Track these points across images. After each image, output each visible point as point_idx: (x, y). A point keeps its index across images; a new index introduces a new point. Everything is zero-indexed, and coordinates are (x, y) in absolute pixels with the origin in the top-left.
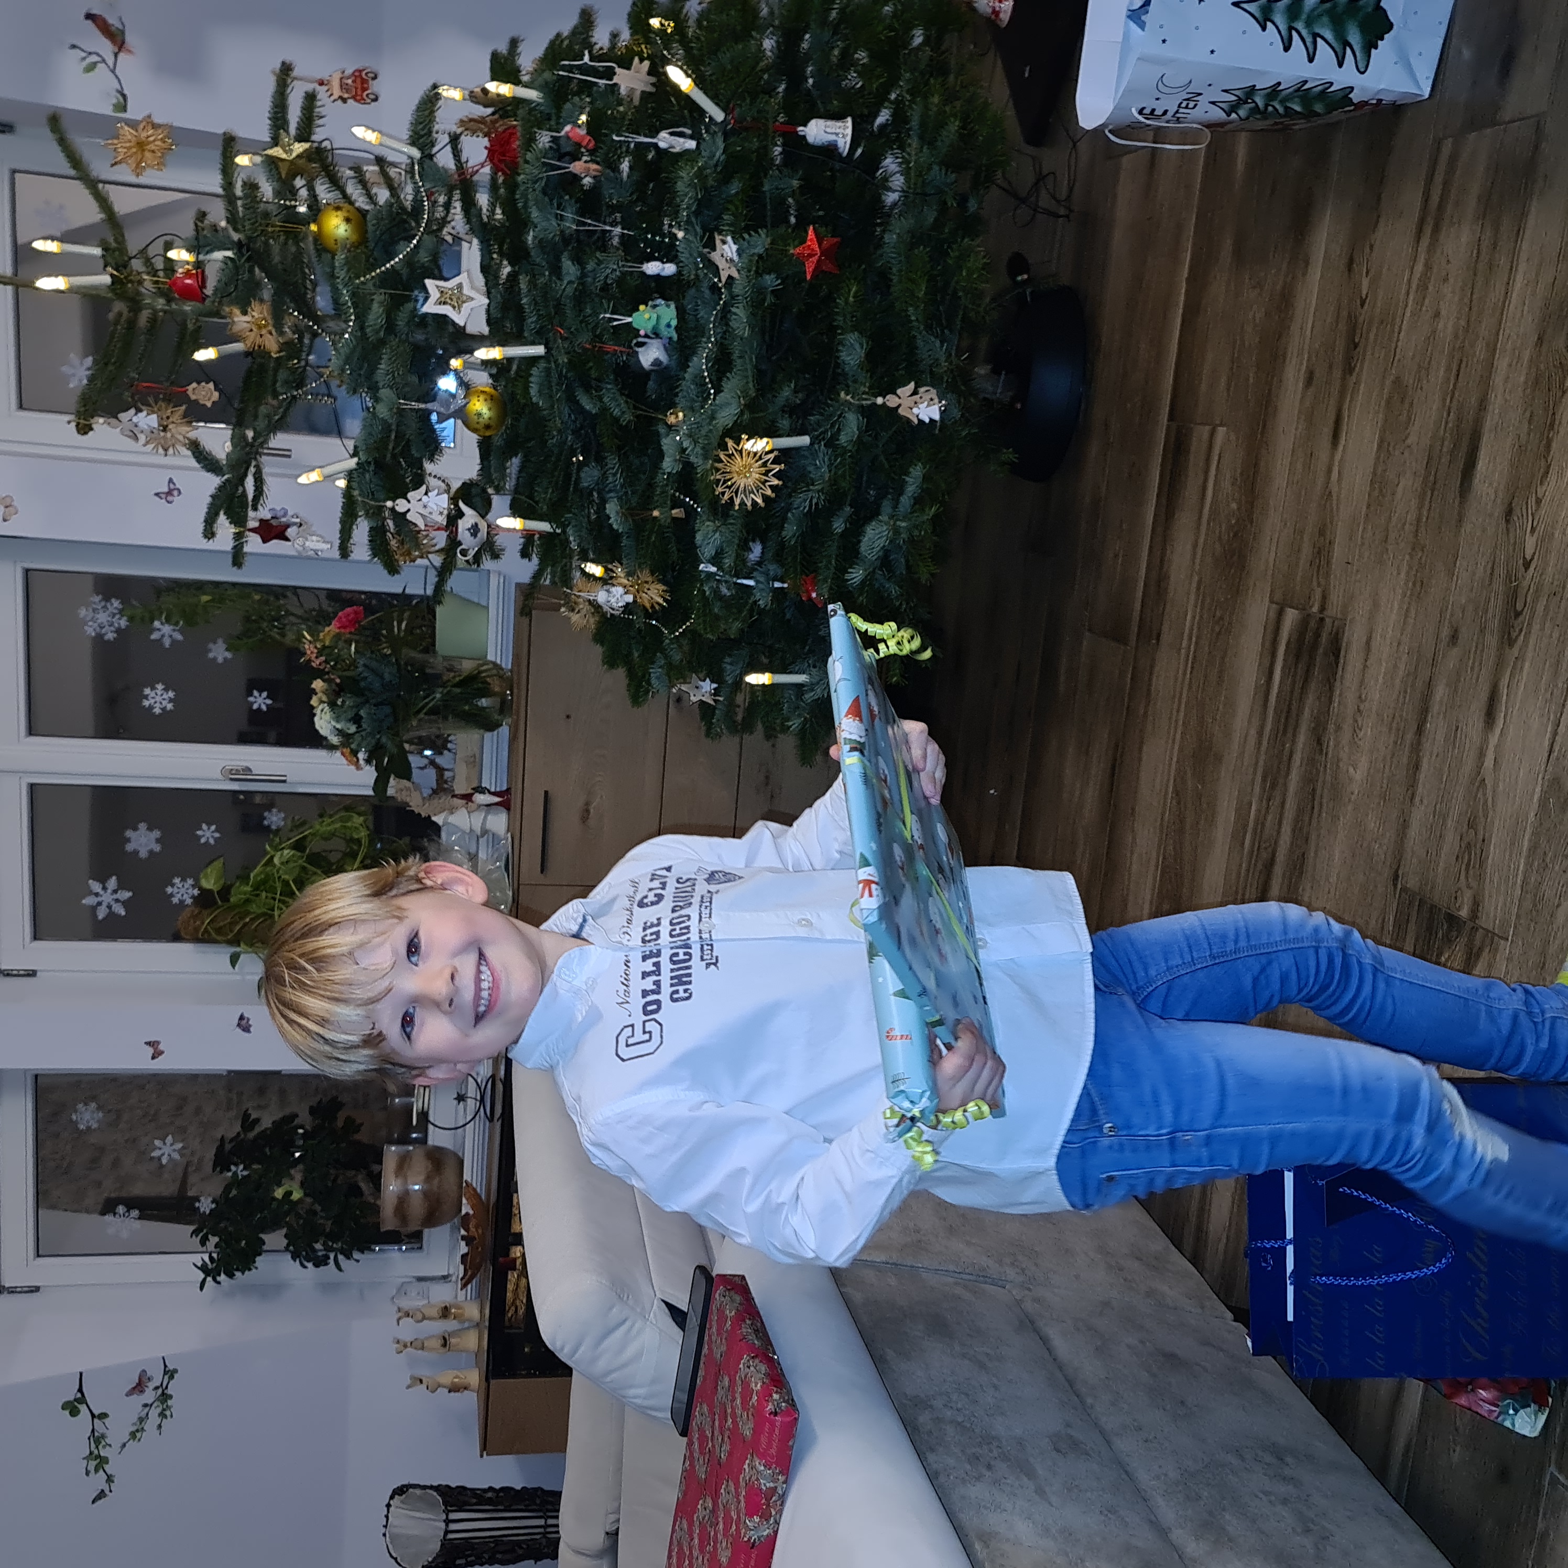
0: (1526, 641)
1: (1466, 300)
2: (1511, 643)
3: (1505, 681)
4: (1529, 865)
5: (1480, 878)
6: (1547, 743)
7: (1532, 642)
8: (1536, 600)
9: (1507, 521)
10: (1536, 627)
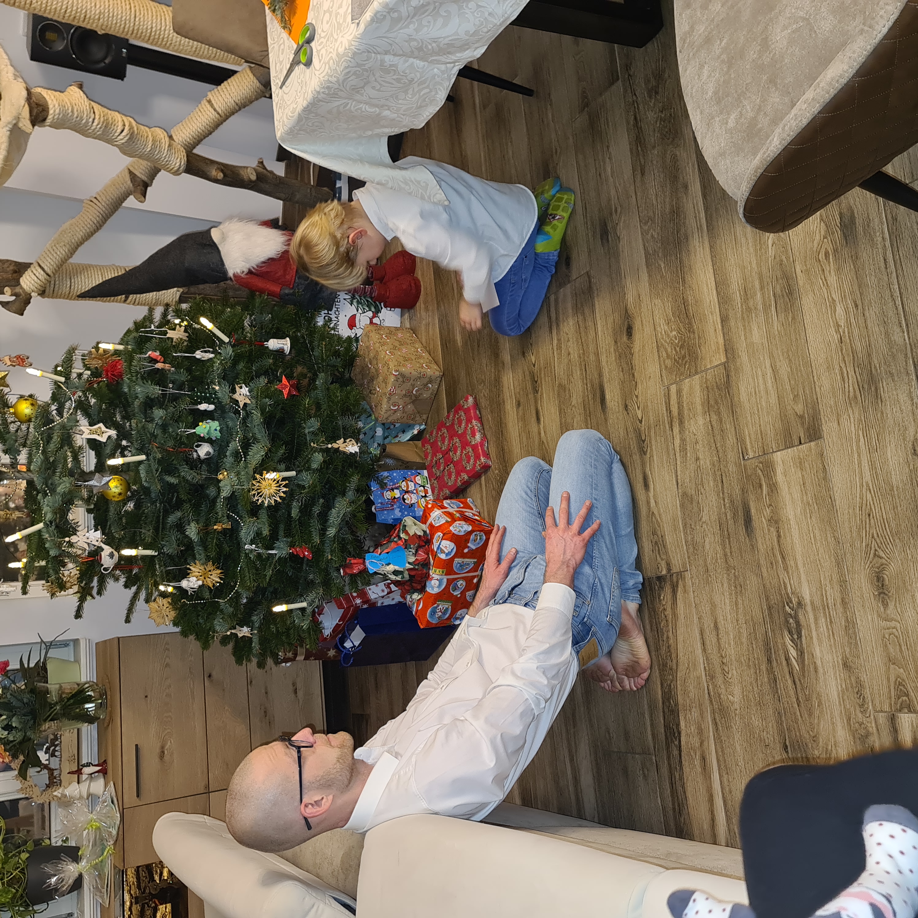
0: (651, 450)
1: (580, 343)
2: (645, 453)
3: (648, 469)
4: (685, 533)
5: (666, 553)
6: (675, 483)
7: (654, 447)
8: (649, 432)
9: (627, 410)
10: (653, 442)
